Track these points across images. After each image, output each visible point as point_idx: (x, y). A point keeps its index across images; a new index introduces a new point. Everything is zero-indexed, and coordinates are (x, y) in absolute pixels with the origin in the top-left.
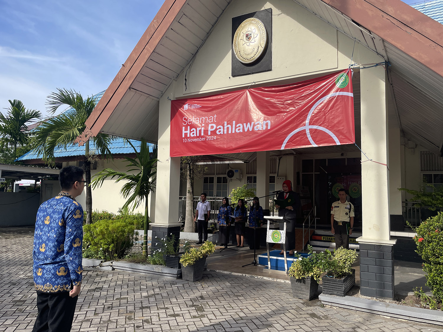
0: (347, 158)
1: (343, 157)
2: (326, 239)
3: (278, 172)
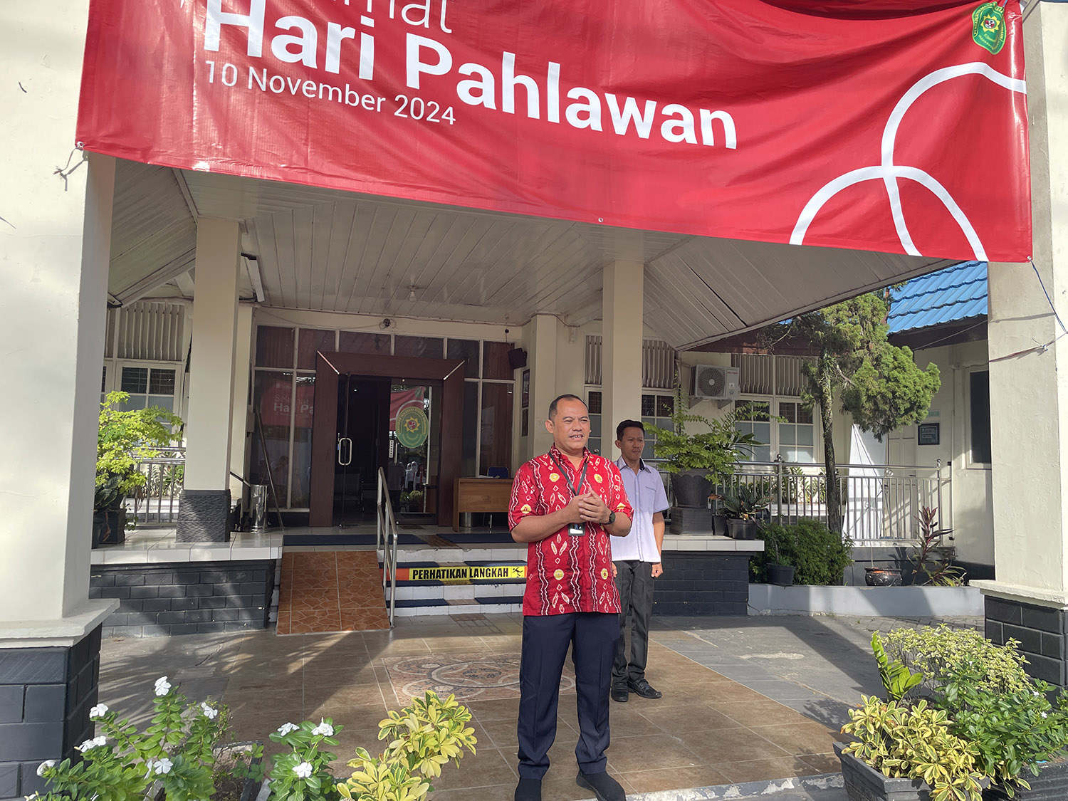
0: (396, 336)
1: (386, 331)
2: (422, 576)
3: (189, 358)
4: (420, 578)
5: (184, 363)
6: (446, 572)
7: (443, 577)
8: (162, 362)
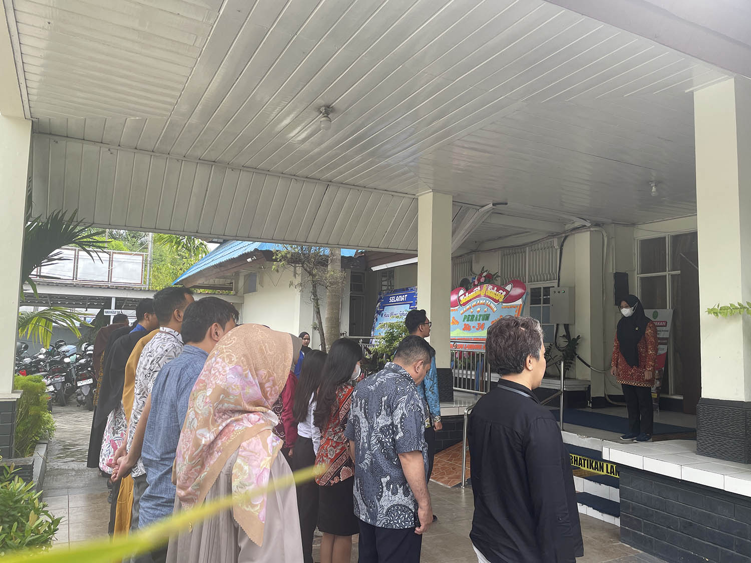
3: (559, 277)
5: (557, 281)
6: (586, 461)
7: (584, 467)
8: (547, 282)
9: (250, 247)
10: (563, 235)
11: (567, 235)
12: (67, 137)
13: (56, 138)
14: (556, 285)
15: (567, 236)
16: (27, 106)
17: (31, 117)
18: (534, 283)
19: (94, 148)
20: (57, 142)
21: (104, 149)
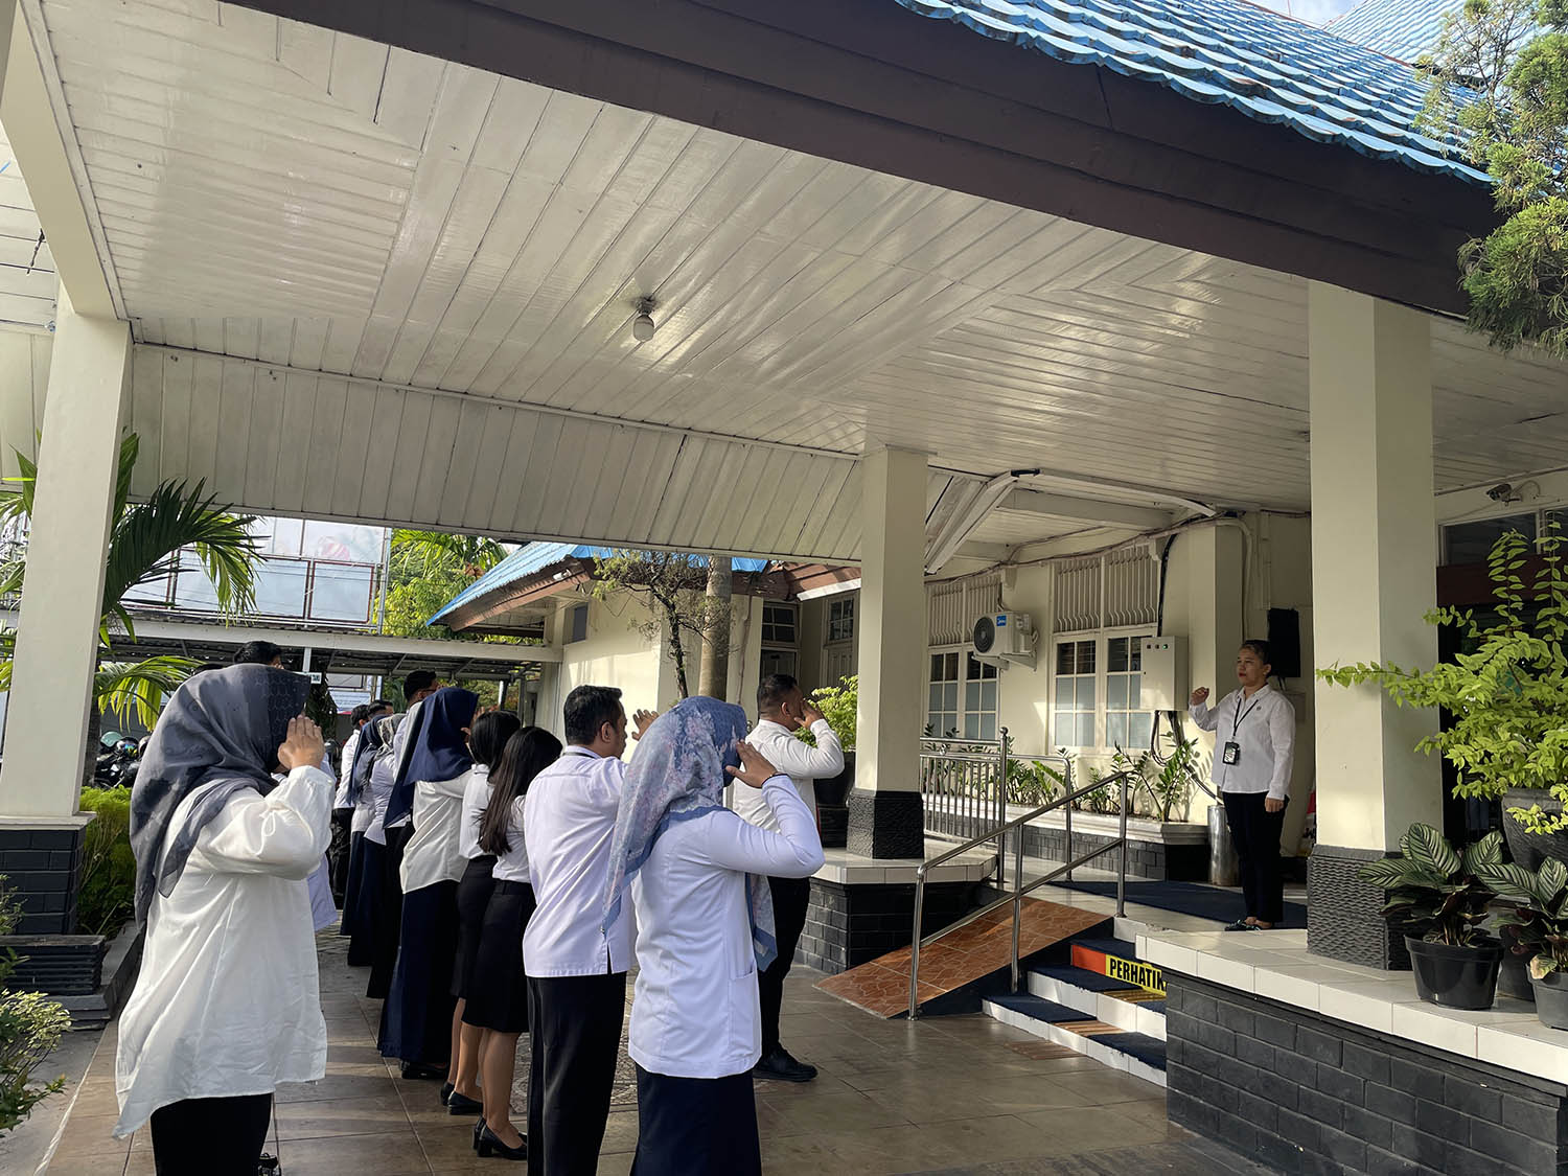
0: (1545, 513)
2: (1121, 973)
3: (1160, 616)
4: (1119, 976)
5: (1157, 624)
6: (1151, 975)
7: (1149, 985)
8: (1140, 626)
9: (556, 552)
10: (1166, 533)
11: (1174, 532)
12: (195, 350)
13: (175, 352)
14: (1154, 633)
15: (1175, 535)
16: (118, 299)
17: (128, 317)
18: (1116, 628)
19: (247, 369)
20: (176, 359)
21: (264, 369)
